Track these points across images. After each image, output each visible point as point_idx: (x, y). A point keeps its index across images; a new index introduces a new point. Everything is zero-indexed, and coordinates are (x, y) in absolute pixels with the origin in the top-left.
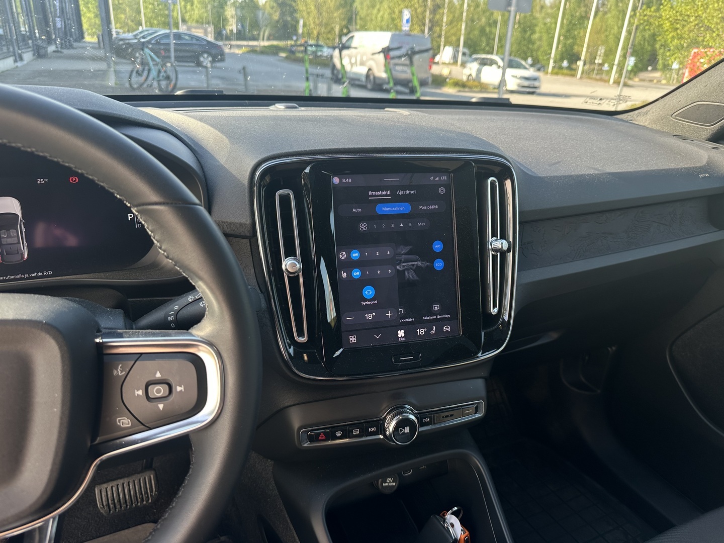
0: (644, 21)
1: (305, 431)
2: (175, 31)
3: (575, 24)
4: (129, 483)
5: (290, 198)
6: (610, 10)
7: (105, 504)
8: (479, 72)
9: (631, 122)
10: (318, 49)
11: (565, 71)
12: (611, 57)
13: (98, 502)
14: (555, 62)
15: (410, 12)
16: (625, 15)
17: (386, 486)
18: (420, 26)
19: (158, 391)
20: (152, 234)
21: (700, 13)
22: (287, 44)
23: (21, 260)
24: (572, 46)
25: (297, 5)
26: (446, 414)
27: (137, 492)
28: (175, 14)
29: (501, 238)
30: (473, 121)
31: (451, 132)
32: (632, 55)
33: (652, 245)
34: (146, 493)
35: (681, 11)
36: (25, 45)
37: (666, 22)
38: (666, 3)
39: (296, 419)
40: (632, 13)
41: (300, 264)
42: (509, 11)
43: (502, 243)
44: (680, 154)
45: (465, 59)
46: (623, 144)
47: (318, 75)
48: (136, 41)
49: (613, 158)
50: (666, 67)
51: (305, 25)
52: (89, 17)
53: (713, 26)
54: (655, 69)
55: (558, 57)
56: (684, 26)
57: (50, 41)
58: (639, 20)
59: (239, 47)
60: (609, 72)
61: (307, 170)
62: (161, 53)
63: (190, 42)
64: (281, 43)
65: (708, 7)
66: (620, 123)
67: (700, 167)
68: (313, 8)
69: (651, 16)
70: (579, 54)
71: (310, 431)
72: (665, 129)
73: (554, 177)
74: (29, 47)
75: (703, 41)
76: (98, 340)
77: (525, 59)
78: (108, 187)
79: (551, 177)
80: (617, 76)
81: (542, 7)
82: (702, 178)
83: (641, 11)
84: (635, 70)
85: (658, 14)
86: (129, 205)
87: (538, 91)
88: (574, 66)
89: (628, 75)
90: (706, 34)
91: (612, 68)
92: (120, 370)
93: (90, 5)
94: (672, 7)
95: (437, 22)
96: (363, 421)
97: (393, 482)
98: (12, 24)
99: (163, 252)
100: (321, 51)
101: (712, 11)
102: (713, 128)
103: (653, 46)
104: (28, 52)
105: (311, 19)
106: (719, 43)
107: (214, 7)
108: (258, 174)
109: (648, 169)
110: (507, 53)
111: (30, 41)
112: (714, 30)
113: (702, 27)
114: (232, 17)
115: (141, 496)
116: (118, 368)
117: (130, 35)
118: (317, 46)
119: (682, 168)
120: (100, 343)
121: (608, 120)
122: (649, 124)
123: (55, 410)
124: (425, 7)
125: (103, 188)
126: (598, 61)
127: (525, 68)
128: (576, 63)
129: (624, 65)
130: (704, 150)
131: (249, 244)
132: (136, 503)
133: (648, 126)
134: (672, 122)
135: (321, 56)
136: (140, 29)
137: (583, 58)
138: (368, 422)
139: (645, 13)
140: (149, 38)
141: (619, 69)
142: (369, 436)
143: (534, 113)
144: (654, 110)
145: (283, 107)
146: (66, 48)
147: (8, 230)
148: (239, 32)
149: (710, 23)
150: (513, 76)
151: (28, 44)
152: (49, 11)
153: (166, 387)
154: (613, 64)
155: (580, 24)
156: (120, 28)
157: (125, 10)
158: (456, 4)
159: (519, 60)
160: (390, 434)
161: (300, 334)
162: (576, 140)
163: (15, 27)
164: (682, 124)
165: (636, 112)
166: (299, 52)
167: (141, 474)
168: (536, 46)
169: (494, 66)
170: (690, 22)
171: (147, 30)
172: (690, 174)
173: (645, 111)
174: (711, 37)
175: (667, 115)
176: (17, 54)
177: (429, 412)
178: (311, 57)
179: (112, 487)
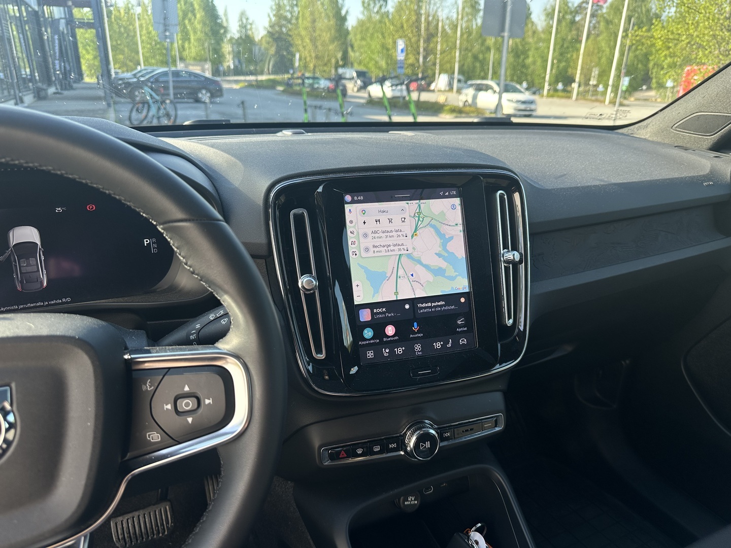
0: (637, 41)
1: (326, 449)
2: (173, 69)
3: (567, 47)
4: (144, 515)
5: (304, 216)
6: (601, 32)
7: (120, 537)
8: (475, 97)
9: (632, 135)
10: (315, 82)
11: (560, 94)
12: (605, 78)
13: (114, 536)
14: (550, 85)
15: (404, 42)
16: (616, 36)
17: (408, 505)
18: (414, 55)
19: (187, 404)
20: (178, 251)
21: (691, 31)
22: (284, 78)
23: (41, 287)
24: (565, 69)
25: (293, 39)
26: (466, 428)
27: (153, 524)
28: (173, 53)
29: (513, 250)
30: (477, 139)
31: (457, 149)
32: (627, 74)
33: (661, 254)
34: (162, 524)
35: (672, 30)
36: (26, 87)
37: (659, 40)
38: (656, 23)
39: (316, 438)
40: (624, 34)
41: (316, 281)
42: (503, 37)
43: (514, 255)
44: (683, 164)
45: (461, 85)
46: (626, 156)
47: (316, 107)
48: (135, 80)
49: (617, 169)
50: (661, 86)
51: (300, 59)
52: (88, 58)
53: (705, 44)
54: (649, 88)
55: (553, 79)
56: (676, 45)
57: (50, 83)
58: (631, 41)
59: (237, 82)
60: (604, 93)
61: (320, 190)
62: (160, 91)
63: (188, 79)
64: (278, 77)
65: (698, 25)
66: (621, 137)
67: (704, 176)
68: (308, 41)
69: (642, 36)
70: (573, 77)
71: (331, 449)
72: (666, 141)
73: (561, 189)
74: (30, 90)
75: (696, 58)
76: (126, 357)
77: (521, 83)
78: (134, 206)
79: (558, 189)
80: (612, 95)
81: (534, 32)
82: (707, 186)
83: (633, 32)
84: (630, 90)
85: (649, 34)
86: (155, 223)
87: (534, 114)
88: (569, 89)
89: (623, 95)
90: (699, 52)
91: (606, 89)
92: (149, 385)
93: (88, 47)
94: (663, 27)
95: (431, 51)
96: (383, 438)
97: (415, 500)
98: (13, 68)
99: (189, 268)
100: (318, 83)
101: (703, 29)
102: (714, 138)
103: (646, 65)
104: (28, 94)
105: (306, 53)
106: (712, 60)
107: (210, 44)
108: (272, 195)
109: (652, 179)
110: (502, 78)
111: (30, 84)
112: (707, 47)
113: (694, 44)
114: (229, 53)
115: (157, 528)
116: (146, 383)
117: (128, 75)
118: (314, 78)
119: (686, 177)
120: (128, 359)
121: (609, 135)
122: (650, 137)
123: (89, 424)
124: (419, 36)
125: (129, 207)
126: (593, 82)
127: (520, 92)
128: (571, 85)
129: (619, 85)
130: (706, 159)
131: (264, 264)
132: (152, 536)
133: (649, 139)
134: (673, 134)
135: (318, 88)
136: (139, 68)
137: (577, 79)
138: (388, 438)
139: (637, 33)
140: (147, 77)
141: (614, 89)
142: (390, 452)
143: (535, 131)
144: (654, 123)
145: (291, 133)
146: (66, 89)
147: (27, 259)
148: (236, 67)
149: (702, 41)
150: (509, 100)
151: (29, 87)
152: (49, 54)
153: (195, 400)
154: (608, 85)
155: (572, 47)
156: (119, 68)
157: (124, 51)
158: (449, 33)
159: (514, 84)
160: (411, 450)
161: (319, 351)
162: (580, 154)
163: (16, 71)
164: (682, 135)
165: (637, 126)
166: (296, 85)
167: (156, 506)
168: (530, 70)
169: (490, 91)
170: (682, 41)
171: (145, 70)
172: (694, 182)
173: (645, 124)
174: (704, 55)
175: (668, 127)
176: (18, 97)
177: (449, 426)
178: (308, 90)
179: (127, 520)
